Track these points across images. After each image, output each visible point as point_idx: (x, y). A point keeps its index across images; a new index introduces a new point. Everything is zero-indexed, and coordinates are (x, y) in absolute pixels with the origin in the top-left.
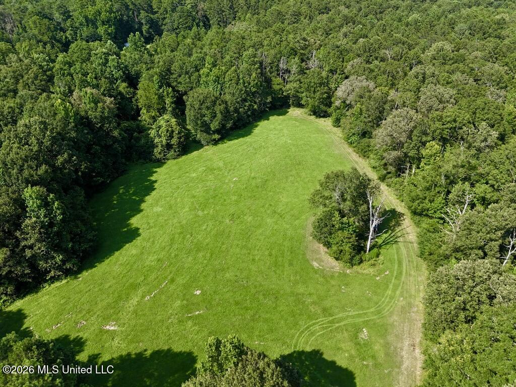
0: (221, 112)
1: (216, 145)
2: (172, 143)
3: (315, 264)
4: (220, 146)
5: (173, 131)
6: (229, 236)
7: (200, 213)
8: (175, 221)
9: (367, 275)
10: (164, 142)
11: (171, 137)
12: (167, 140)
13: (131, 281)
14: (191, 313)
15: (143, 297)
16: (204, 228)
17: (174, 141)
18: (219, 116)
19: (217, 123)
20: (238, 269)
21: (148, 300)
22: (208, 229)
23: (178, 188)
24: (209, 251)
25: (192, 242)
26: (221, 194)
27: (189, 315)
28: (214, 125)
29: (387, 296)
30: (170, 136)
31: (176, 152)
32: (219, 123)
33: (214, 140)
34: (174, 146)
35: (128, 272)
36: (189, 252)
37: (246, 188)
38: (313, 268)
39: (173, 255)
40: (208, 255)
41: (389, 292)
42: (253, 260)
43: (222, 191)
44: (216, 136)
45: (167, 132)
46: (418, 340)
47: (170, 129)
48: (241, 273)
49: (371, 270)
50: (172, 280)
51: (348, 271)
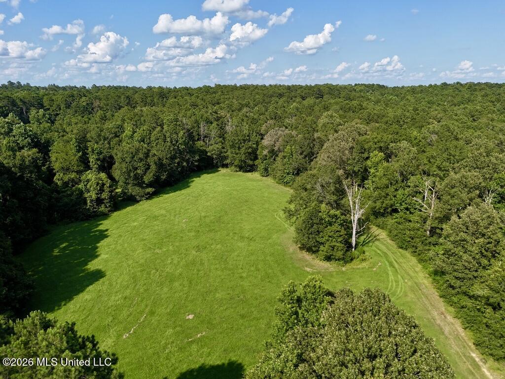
0: (155, 163)
1: (151, 199)
2: (103, 197)
3: (308, 269)
4: (156, 200)
5: (103, 185)
6: (202, 264)
7: (157, 251)
8: (130, 262)
9: (363, 268)
10: (94, 197)
11: (102, 190)
12: (97, 194)
13: (96, 324)
14: (190, 338)
15: (119, 336)
16: (169, 262)
17: (105, 195)
18: (153, 167)
19: (152, 174)
20: (228, 288)
21: (128, 338)
22: (175, 262)
23: (121, 236)
24: (186, 279)
25: (160, 276)
26: (175, 233)
27: (190, 340)
28: (148, 178)
29: (392, 281)
30: (100, 190)
31: (106, 207)
32: (154, 175)
33: (148, 193)
34: (105, 201)
35: (88, 317)
36: (161, 285)
37: (200, 225)
38: (308, 272)
39: (142, 290)
40: (186, 283)
41: (391, 277)
42: (241, 277)
43: (174, 231)
44: (150, 190)
45: (97, 185)
46: (443, 309)
47: (100, 182)
48: (234, 290)
49: (365, 264)
50: (152, 313)
51: (344, 269)
